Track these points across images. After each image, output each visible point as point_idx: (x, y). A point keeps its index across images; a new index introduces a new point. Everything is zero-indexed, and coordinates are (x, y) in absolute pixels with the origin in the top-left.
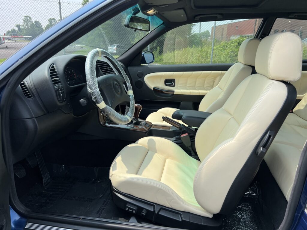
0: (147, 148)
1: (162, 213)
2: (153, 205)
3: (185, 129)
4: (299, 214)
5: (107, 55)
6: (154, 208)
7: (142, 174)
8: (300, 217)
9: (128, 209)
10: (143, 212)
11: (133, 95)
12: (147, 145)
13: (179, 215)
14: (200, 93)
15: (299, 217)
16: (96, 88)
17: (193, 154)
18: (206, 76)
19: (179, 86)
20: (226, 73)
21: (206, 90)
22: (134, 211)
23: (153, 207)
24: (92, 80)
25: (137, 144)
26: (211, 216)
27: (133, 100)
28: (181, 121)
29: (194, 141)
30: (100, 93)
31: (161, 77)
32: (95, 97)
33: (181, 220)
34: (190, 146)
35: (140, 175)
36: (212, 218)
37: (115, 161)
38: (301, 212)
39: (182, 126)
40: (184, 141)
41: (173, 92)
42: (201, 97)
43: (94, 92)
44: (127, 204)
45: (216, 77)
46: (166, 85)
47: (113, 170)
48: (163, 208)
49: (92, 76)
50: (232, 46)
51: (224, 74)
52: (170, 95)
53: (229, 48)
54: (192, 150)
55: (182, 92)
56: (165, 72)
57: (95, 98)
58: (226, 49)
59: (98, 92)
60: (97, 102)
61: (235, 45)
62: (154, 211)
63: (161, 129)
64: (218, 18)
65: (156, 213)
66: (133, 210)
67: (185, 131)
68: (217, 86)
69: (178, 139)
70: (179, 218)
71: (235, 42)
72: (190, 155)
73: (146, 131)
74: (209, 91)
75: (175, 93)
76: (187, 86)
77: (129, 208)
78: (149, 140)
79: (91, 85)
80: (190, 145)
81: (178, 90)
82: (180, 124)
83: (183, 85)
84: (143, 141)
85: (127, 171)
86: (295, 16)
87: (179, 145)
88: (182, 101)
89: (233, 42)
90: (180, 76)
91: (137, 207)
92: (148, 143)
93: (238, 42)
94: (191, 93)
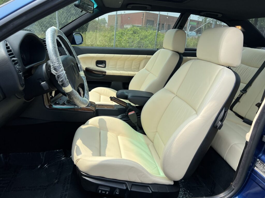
0: (99, 128)
1: (134, 189)
2: (125, 183)
3: (131, 108)
4: (250, 172)
5: (61, 34)
6: (126, 186)
7: (105, 154)
8: (251, 174)
9: (101, 192)
10: (117, 192)
11: (85, 76)
12: (98, 125)
13: (148, 188)
14: (129, 74)
15: (249, 174)
16: (62, 70)
17: (138, 129)
18: (133, 59)
19: (109, 67)
20: (152, 57)
21: (133, 72)
22: (107, 193)
23: (124, 185)
24: (57, 62)
25: (88, 124)
26: (172, 183)
27: (86, 81)
28: (128, 100)
29: (140, 117)
30: (66, 75)
31: (93, 58)
32: (61, 79)
33: (151, 192)
34: (136, 123)
35: (104, 155)
36: (173, 185)
37: (77, 145)
38: (251, 170)
39: (128, 105)
40: (131, 118)
41: (105, 72)
42: (130, 78)
43: (60, 75)
44: (99, 187)
45: (141, 60)
46: (97, 66)
47: (78, 155)
48: (134, 184)
49: (57, 57)
50: (129, 34)
51: (150, 58)
52: (101, 75)
53: (126, 35)
54: (137, 126)
55: (113, 73)
56: (96, 53)
57: (62, 81)
58: (124, 36)
59: (64, 75)
60: (63, 85)
61: (131, 33)
62: (127, 189)
63: (106, 108)
64: (147, 8)
65: (129, 190)
66: (106, 191)
67: (131, 109)
68: (144, 68)
69: (124, 117)
70: (149, 190)
71: (130, 30)
72: (136, 129)
73: (93, 111)
74: (136, 73)
75: (107, 74)
76: (117, 67)
77: (102, 190)
78: (100, 120)
79: (57, 66)
80: (136, 121)
81: (110, 71)
82: (127, 103)
83: (114, 66)
84: (93, 122)
85: (92, 154)
86: (205, 14)
87: (126, 122)
88: (112, 81)
89: (129, 30)
90: (111, 58)
91: (109, 188)
92: (98, 123)
93: (133, 30)
94: (121, 73)
